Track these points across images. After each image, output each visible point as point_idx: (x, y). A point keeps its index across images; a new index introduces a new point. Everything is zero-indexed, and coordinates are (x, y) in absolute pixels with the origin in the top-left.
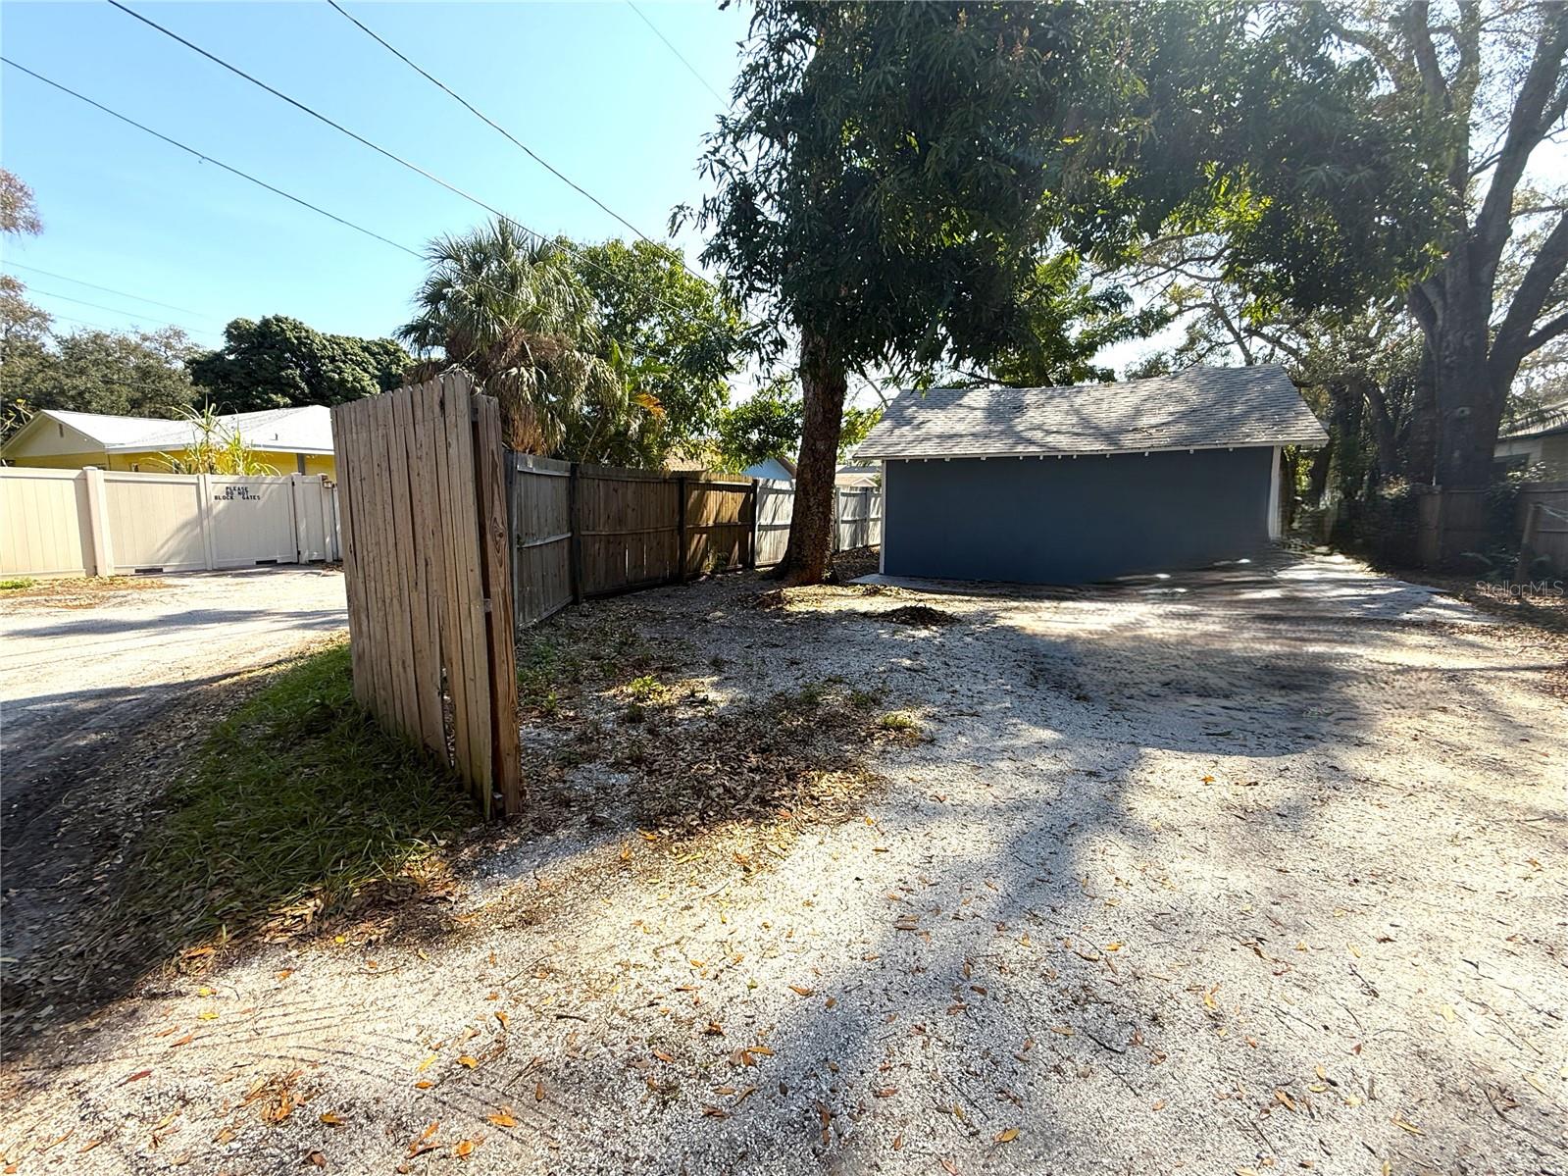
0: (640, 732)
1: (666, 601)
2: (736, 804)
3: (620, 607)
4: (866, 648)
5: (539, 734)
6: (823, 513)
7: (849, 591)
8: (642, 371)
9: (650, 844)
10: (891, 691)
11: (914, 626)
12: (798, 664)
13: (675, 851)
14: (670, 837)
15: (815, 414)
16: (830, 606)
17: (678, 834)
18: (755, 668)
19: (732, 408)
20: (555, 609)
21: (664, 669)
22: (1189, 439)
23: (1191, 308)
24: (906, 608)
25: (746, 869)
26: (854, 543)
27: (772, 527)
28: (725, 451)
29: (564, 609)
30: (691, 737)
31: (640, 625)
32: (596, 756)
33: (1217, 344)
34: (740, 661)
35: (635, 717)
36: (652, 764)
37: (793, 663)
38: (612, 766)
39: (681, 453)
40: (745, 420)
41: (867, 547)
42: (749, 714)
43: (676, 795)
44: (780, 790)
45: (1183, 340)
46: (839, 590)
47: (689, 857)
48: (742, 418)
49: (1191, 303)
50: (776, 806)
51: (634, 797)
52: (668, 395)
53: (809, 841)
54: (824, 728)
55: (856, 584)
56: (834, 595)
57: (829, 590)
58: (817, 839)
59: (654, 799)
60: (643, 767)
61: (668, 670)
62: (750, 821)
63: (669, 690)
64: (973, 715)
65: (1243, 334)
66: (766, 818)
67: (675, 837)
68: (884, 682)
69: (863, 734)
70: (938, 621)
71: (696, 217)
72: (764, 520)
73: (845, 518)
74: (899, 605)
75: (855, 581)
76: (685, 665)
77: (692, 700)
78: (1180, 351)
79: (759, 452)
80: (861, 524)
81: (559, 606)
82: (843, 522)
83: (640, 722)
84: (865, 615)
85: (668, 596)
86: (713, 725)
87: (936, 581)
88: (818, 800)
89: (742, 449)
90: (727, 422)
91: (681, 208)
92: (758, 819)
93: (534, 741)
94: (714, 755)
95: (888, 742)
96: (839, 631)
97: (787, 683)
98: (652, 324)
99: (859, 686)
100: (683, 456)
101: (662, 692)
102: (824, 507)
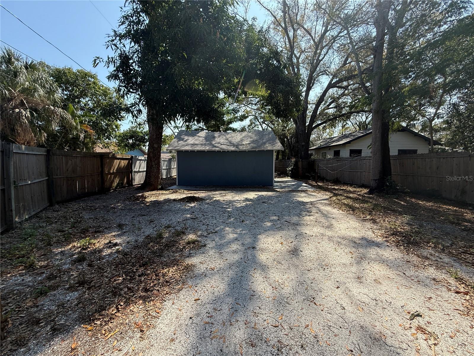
0: (84, 266)
1: (96, 201)
2: (134, 295)
3: (75, 206)
4: (177, 212)
5: (23, 280)
6: (157, 167)
7: (167, 192)
8: (83, 116)
9: (90, 333)
10: (188, 228)
11: (190, 203)
12: (153, 222)
13: (104, 332)
14: (101, 325)
15: (153, 135)
16: (162, 198)
17: (105, 322)
18: (137, 226)
19: (122, 131)
20: (39, 210)
21: (96, 232)
22: (256, 148)
23: (250, 116)
24: (187, 197)
25: (142, 331)
26: (167, 175)
27: (139, 172)
28: (119, 146)
29: (45, 209)
30: (110, 264)
31: (84, 213)
32: (58, 286)
33: (256, 125)
34: (130, 224)
35: (81, 260)
36: (90, 283)
37: (151, 221)
38: (68, 289)
39: (101, 146)
40: (127, 136)
41: (171, 177)
42: (136, 247)
43: (104, 298)
44: (153, 282)
45: (249, 123)
46: (164, 192)
47: (112, 334)
48: (126, 135)
49: (250, 114)
50: (152, 291)
51: (81, 305)
52: (95, 126)
53: (168, 304)
54: (167, 248)
55: (170, 189)
56: (163, 194)
57: (161, 192)
58: (171, 302)
59: (92, 304)
60: (86, 286)
61: (98, 232)
62: (141, 302)
63: (99, 242)
64: (215, 233)
65: (261, 123)
66: (148, 298)
67: (104, 324)
68: (185, 225)
69: (182, 247)
70: (198, 200)
71: (105, 63)
72: (136, 169)
73: (164, 168)
74: (184, 196)
75: (169, 188)
76: (106, 228)
77: (110, 245)
78: (249, 126)
79: (132, 147)
80: (169, 170)
81: (42, 208)
82: (163, 169)
83: (84, 261)
84: (174, 200)
85: (97, 199)
86: (120, 256)
87: (194, 187)
88: (169, 282)
89: (126, 145)
90: (119, 136)
91: (98, 58)
92: (145, 299)
93: (20, 284)
94: (121, 272)
95: (190, 250)
96: (166, 207)
97: (149, 231)
98: (87, 100)
99: (177, 228)
100: (102, 147)
101: (95, 244)
102: (157, 165)
